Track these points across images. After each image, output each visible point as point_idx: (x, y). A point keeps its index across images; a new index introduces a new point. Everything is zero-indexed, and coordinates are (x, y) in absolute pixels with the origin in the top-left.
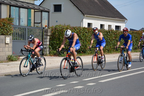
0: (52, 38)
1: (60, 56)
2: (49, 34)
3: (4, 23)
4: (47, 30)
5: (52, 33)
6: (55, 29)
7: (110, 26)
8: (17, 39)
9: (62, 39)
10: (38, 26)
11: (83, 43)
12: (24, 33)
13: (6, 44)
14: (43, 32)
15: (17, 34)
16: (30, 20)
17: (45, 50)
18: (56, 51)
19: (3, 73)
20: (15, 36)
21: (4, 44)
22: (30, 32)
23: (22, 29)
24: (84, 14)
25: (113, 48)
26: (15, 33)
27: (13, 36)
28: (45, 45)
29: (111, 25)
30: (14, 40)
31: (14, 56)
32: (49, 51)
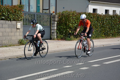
0: (59, 23)
1: (67, 40)
2: (56, 19)
3: (15, 10)
4: (54, 16)
5: (59, 19)
6: (62, 14)
7: (114, 11)
8: (27, 25)
9: (68, 24)
10: (46, 12)
12: (33, 19)
13: (17, 29)
14: (51, 17)
15: (27, 20)
16: (39, 7)
17: (53, 35)
18: (63, 35)
19: (15, 55)
20: (25, 21)
21: (15, 29)
22: (39, 18)
23: (32, 15)
24: (89, 1)
25: (118, 32)
26: (25, 19)
27: (23, 22)
28: (53, 30)
29: (116, 10)
30: (24, 26)
31: (24, 41)
32: (56, 35)
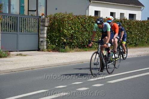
0: (50, 29)
1: (60, 52)
2: (47, 24)
4: (44, 20)
5: (50, 23)
6: (55, 18)
7: (122, 15)
8: (6, 31)
9: (62, 31)
10: (33, 14)
11: (89, 35)
12: (15, 23)
14: (39, 21)
15: (6, 25)
16: (23, 7)
17: (42, 44)
18: (56, 45)
20: (4, 26)
22: (23, 22)
23: (13, 18)
24: (90, 0)
26: (4, 23)
27: (2, 27)
28: (42, 38)
29: (124, 14)
30: (3, 32)
31: (3, 52)
32: (47, 45)
